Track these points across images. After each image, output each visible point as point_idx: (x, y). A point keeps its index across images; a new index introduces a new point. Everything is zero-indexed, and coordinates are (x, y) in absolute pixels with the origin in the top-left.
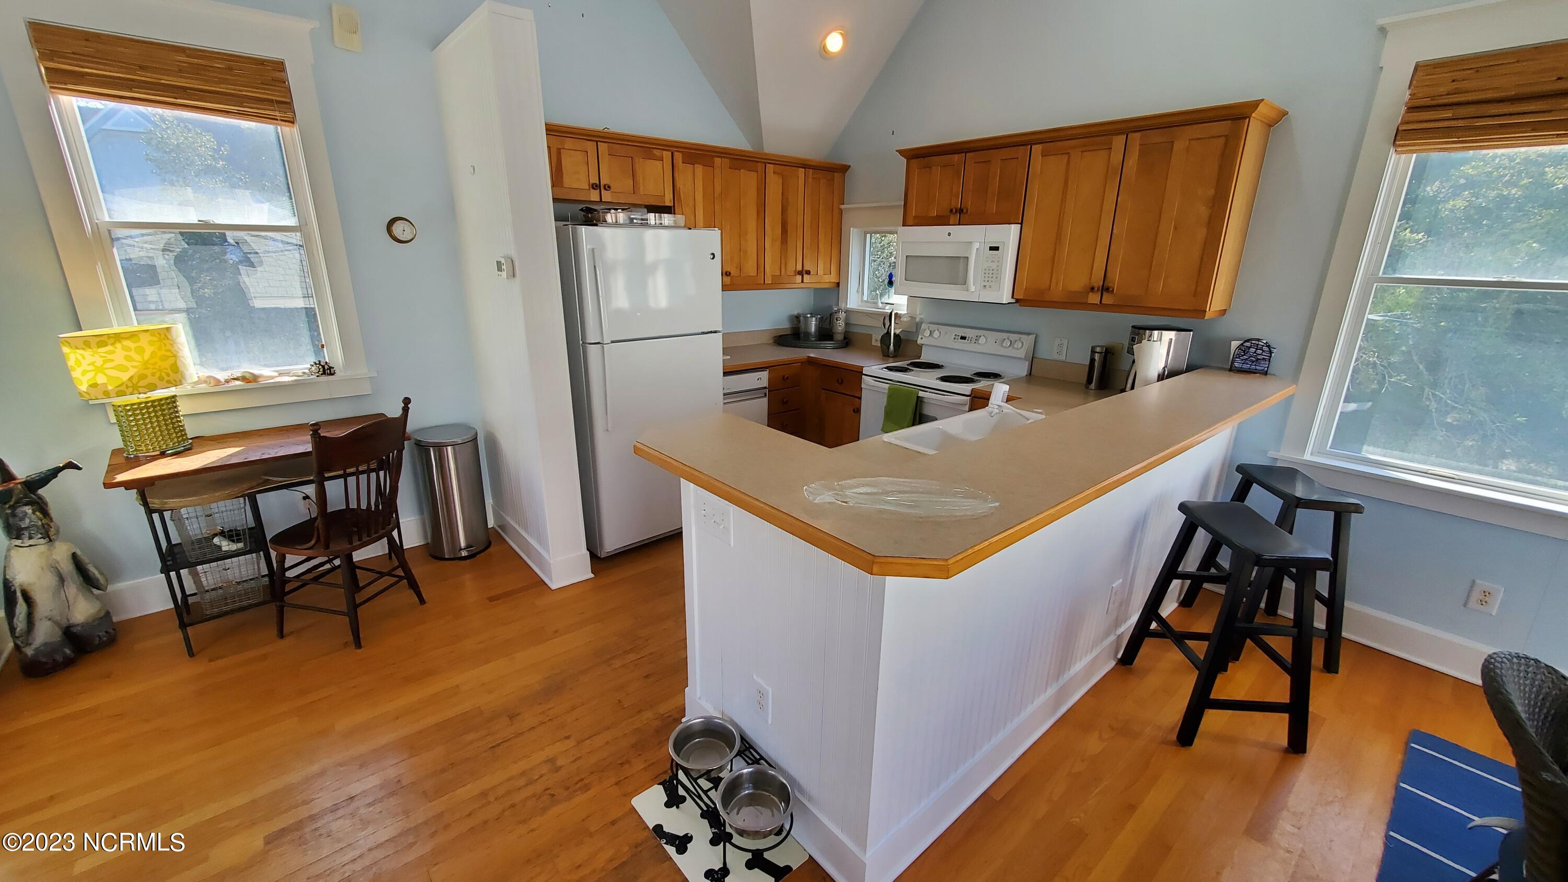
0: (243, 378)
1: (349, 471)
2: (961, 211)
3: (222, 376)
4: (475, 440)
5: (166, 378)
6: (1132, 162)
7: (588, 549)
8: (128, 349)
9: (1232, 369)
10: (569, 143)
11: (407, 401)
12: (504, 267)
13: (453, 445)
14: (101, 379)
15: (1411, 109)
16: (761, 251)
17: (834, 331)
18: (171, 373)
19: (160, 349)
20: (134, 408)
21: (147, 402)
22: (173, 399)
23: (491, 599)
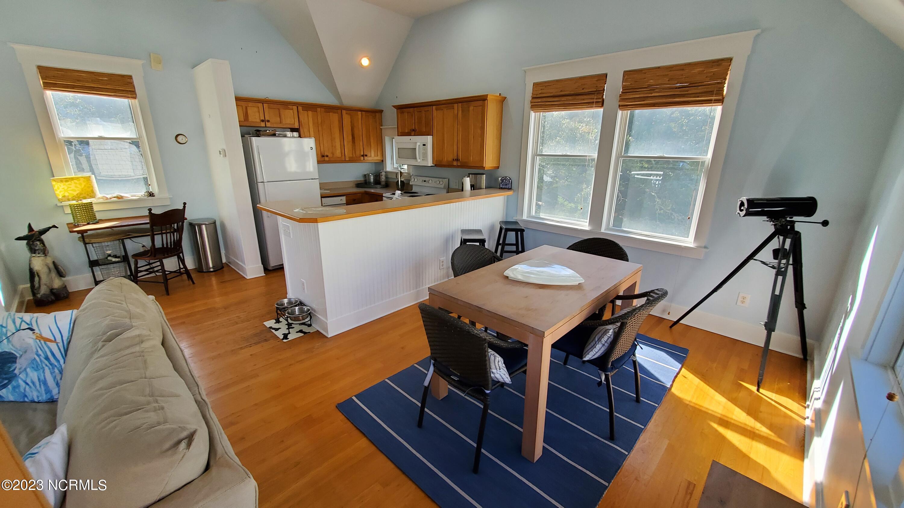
0: (117, 197)
1: (163, 232)
2: (415, 130)
3: (109, 196)
4: (215, 223)
5: (90, 195)
6: (460, 114)
7: (262, 264)
8: (76, 183)
9: (500, 188)
10: (250, 104)
11: (185, 204)
12: (221, 153)
13: (205, 224)
14: (66, 194)
15: (533, 98)
16: (343, 147)
17: (381, 181)
18: (91, 193)
19: (87, 184)
20: (78, 206)
21: (82, 204)
22: (91, 204)
23: (221, 282)
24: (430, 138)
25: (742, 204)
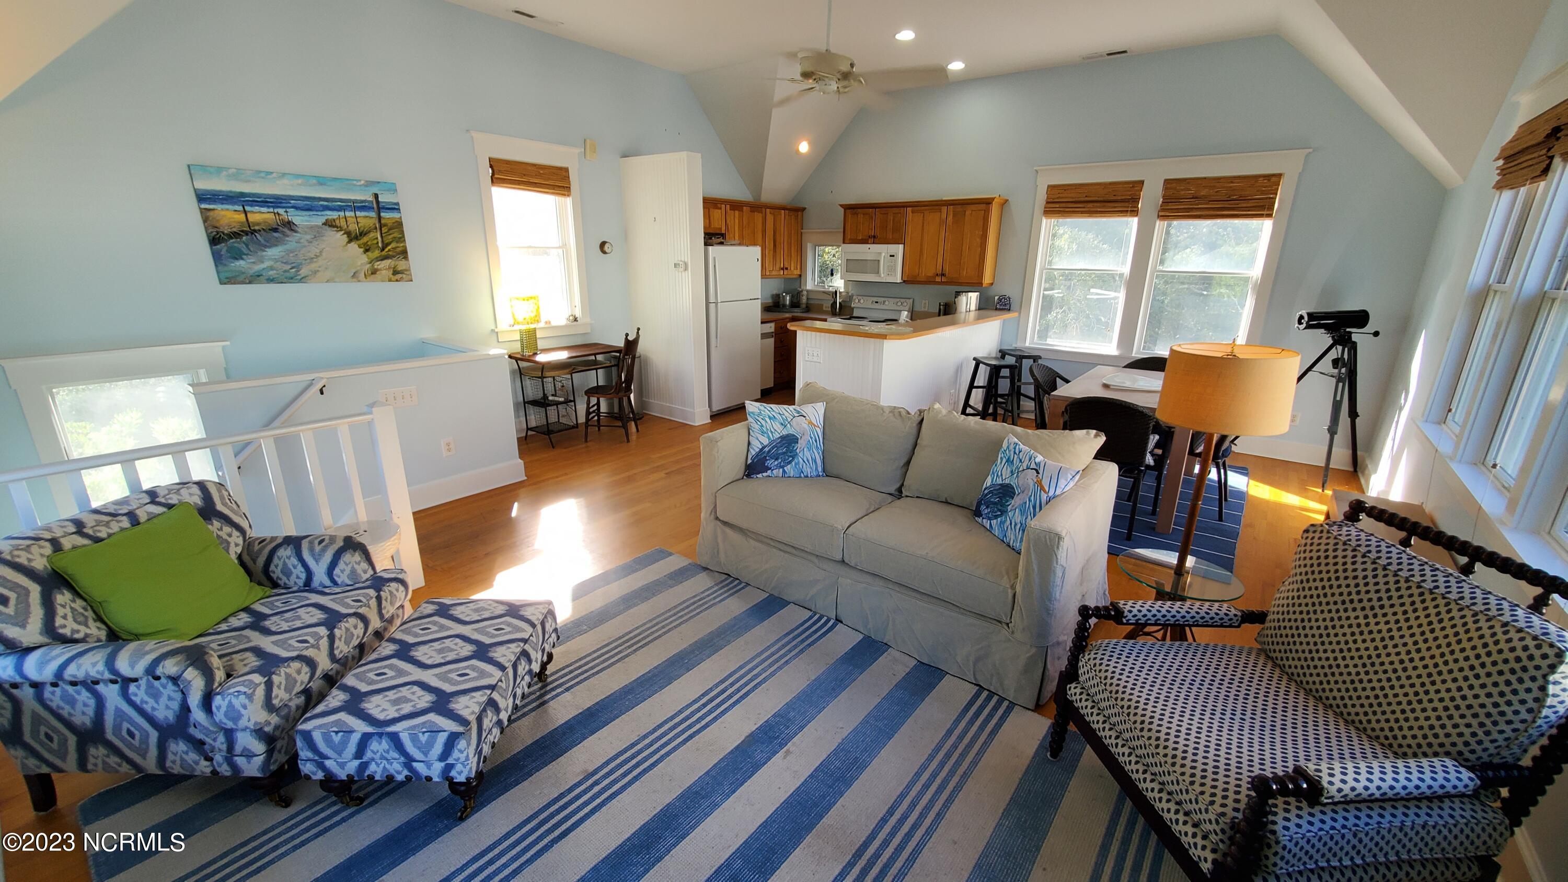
2: (874, 237)
5: (536, 319)
6: (950, 218)
7: (709, 407)
9: (996, 309)
12: (679, 266)
15: (1048, 203)
16: (764, 257)
17: (800, 302)
18: (535, 316)
21: (525, 331)
22: (535, 330)
24: (899, 249)
25: (1301, 317)
